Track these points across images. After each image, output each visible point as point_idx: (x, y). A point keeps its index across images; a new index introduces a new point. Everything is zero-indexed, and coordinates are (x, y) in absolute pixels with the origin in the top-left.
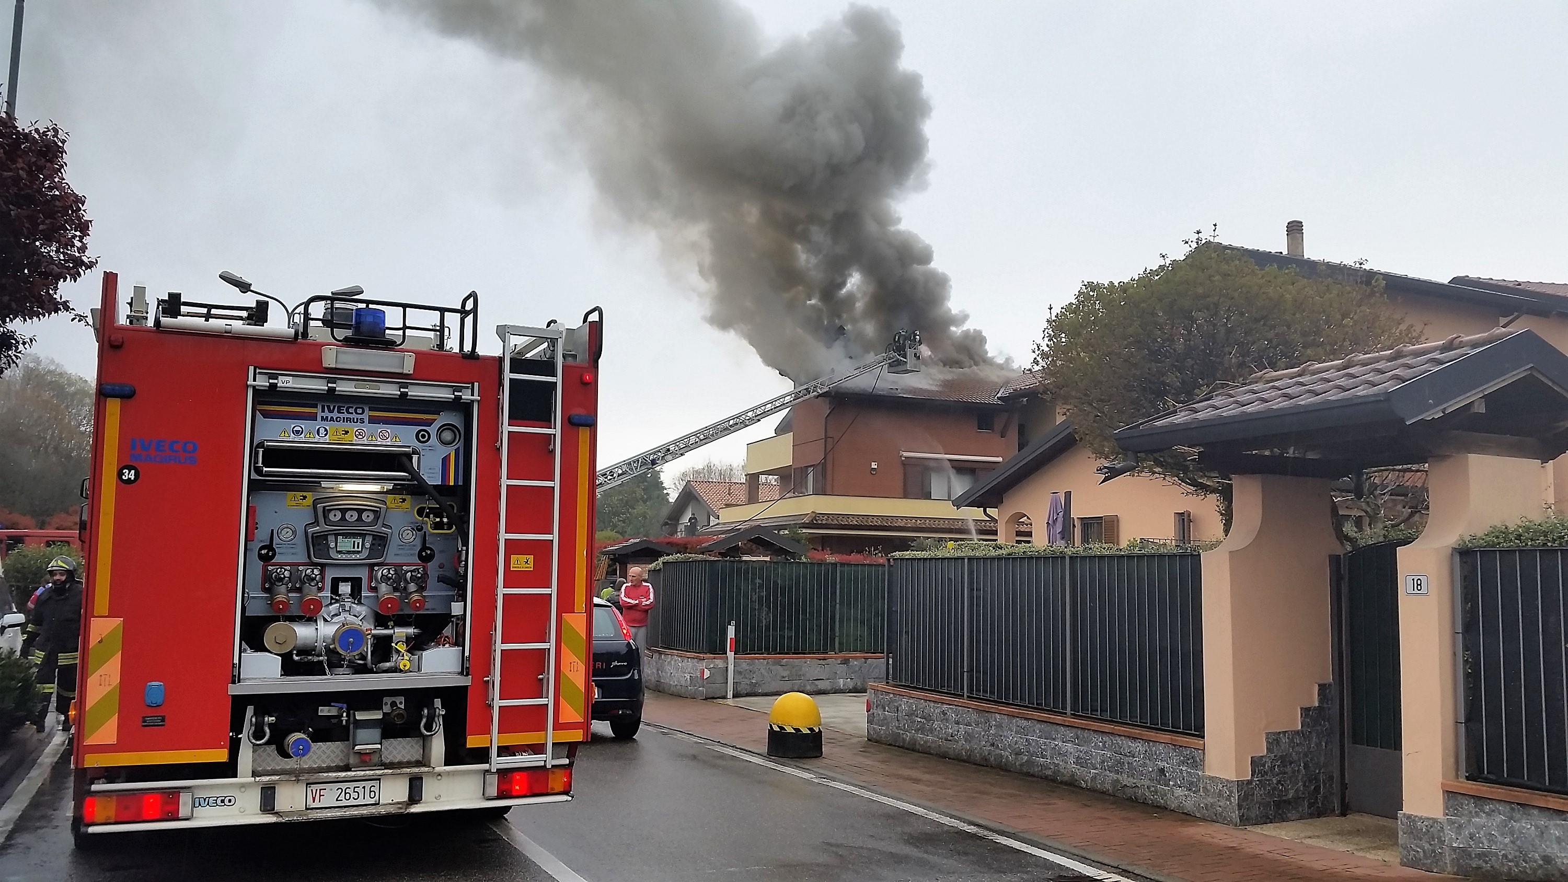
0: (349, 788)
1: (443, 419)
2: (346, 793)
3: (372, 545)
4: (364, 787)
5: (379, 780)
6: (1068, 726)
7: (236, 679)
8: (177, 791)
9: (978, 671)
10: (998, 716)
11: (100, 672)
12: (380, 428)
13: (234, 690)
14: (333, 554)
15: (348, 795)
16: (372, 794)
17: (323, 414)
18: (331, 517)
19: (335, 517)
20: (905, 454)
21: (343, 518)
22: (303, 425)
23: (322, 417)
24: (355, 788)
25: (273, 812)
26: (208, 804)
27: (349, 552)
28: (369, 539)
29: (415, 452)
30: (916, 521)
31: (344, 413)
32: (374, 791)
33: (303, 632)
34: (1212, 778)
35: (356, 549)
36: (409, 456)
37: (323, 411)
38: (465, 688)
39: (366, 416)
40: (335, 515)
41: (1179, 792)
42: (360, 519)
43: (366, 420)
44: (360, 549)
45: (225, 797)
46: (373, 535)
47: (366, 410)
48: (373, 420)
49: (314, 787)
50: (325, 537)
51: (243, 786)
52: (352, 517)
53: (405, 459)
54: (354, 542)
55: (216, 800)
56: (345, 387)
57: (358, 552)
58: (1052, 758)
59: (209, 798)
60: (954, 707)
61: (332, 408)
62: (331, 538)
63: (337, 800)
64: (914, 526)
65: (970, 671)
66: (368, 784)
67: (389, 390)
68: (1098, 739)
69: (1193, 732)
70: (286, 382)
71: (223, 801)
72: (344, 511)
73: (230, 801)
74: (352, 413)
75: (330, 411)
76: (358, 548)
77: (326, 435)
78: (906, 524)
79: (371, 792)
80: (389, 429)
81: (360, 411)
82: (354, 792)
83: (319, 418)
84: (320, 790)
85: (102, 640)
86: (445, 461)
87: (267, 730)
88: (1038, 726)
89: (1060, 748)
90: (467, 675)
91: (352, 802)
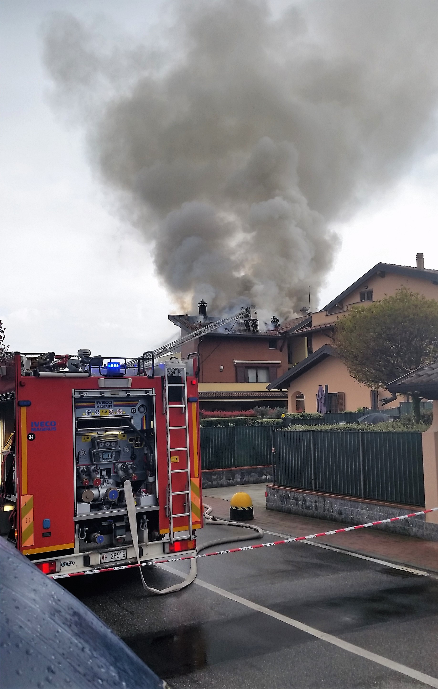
0: (115, 553)
1: (140, 403)
2: (114, 556)
3: (115, 455)
4: (121, 553)
5: (126, 549)
6: (363, 503)
7: (75, 515)
8: (54, 561)
9: (319, 479)
10: (330, 499)
11: (26, 517)
12: (118, 409)
13: (76, 519)
14: (101, 460)
15: (115, 556)
16: (124, 555)
17: (97, 405)
18: (101, 446)
19: (101, 445)
20: (236, 361)
21: (105, 445)
22: (90, 410)
23: (97, 406)
24: (118, 553)
25: (89, 566)
26: (65, 565)
27: (107, 459)
28: (114, 453)
29: (132, 417)
30: (243, 393)
31: (104, 404)
32: (124, 554)
33: (95, 492)
34: (429, 523)
35: (109, 457)
36: (129, 419)
37: (97, 404)
38: (157, 511)
39: (112, 405)
40: (102, 445)
41: (414, 529)
42: (110, 445)
43: (113, 406)
44: (111, 457)
45: (71, 562)
46: (116, 451)
47: (113, 401)
48: (115, 406)
49: (103, 554)
50: (98, 454)
51: (76, 557)
52: (108, 445)
53: (128, 421)
54: (109, 455)
55: (68, 563)
56: (107, 394)
57: (110, 459)
58: (356, 516)
59: (65, 563)
60: (309, 495)
61: (100, 402)
62: (100, 454)
63: (111, 559)
64: (242, 396)
65: (315, 479)
66: (122, 551)
67: (122, 394)
68: (378, 508)
69: (419, 505)
70: (86, 394)
71: (70, 564)
72: (105, 443)
73: (72, 563)
74: (107, 404)
75: (100, 404)
76: (110, 457)
77: (99, 413)
78: (238, 395)
79: (123, 554)
80: (121, 409)
81: (110, 402)
82: (117, 555)
83: (96, 407)
84: (105, 555)
85: (26, 504)
86: (142, 419)
87: (85, 533)
88: (350, 503)
89: (360, 512)
90: (158, 506)
91: (117, 559)
